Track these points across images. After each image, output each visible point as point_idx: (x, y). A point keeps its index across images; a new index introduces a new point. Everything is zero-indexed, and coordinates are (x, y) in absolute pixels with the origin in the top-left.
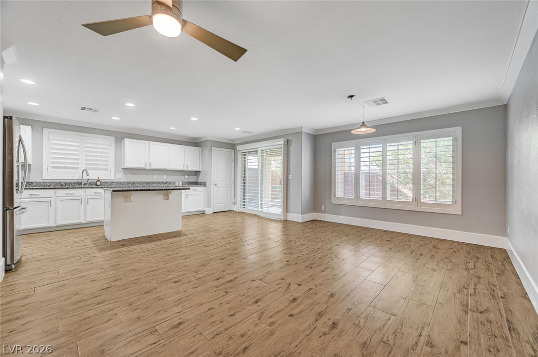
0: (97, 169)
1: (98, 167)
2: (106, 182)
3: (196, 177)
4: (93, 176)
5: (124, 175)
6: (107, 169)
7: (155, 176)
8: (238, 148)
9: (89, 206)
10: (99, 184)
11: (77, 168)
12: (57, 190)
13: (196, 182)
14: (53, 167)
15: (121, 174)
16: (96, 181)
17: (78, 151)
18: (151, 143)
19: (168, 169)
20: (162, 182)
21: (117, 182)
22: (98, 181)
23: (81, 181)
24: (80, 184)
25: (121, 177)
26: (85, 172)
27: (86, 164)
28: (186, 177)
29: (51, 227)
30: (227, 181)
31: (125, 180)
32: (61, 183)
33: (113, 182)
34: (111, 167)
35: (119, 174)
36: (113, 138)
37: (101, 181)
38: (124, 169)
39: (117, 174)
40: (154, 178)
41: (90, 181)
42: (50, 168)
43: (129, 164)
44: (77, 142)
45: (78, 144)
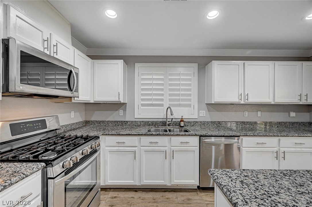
0: (180, 105)
1: (181, 103)
2: (189, 122)
4: (179, 113)
5: (208, 112)
6: (189, 106)
7: (246, 114)
9: (174, 162)
10: (183, 125)
11: (162, 105)
12: (142, 137)
14: (143, 105)
15: (204, 111)
16: (179, 120)
17: (162, 85)
19: (273, 103)
21: (201, 122)
22: (182, 121)
23: (165, 120)
24: (164, 124)
25: (204, 115)
26: (169, 109)
27: (170, 100)
28: (293, 114)
29: (136, 185)
31: (209, 119)
32: (148, 122)
33: (197, 122)
34: (194, 102)
35: (203, 111)
36: (196, 65)
37: (184, 120)
38: (207, 104)
39: (200, 111)
40: (245, 116)
41: (173, 120)
42: (140, 106)
43: (218, 98)
44: (162, 74)
45: (163, 77)
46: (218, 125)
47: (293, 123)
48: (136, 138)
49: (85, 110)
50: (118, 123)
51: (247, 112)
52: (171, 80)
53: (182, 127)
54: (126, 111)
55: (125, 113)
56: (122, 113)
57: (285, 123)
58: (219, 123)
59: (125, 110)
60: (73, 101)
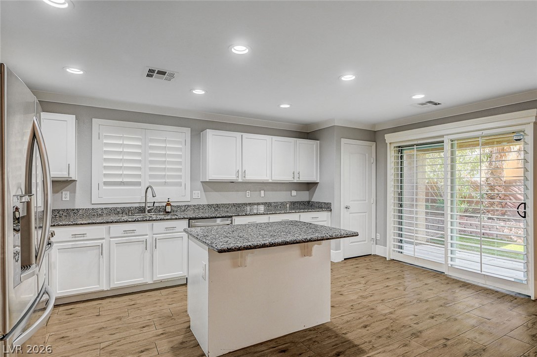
0: (165, 184)
1: (167, 181)
2: (178, 207)
3: (308, 192)
4: (162, 196)
5: (204, 192)
6: (179, 184)
7: (248, 193)
8: (389, 138)
9: (157, 253)
10: (170, 210)
11: (139, 184)
12: (113, 226)
13: (309, 202)
14: (106, 183)
15: (199, 192)
16: (164, 204)
17: (139, 154)
18: (245, 135)
19: (270, 181)
21: (194, 206)
22: (168, 204)
23: (144, 205)
24: (142, 210)
25: (200, 198)
26: (149, 189)
27: (151, 176)
28: (294, 193)
29: (103, 291)
30: (365, 200)
31: (205, 202)
32: (116, 209)
33: (189, 206)
34: (186, 179)
35: (197, 192)
36: (188, 131)
37: (172, 204)
38: (204, 183)
39: (194, 192)
40: (247, 196)
41: (156, 205)
42: (101, 185)
43: (213, 174)
44: (139, 140)
45: (140, 143)
46: (216, 208)
47: (295, 203)
50: (61, 212)
51: (249, 191)
52: (151, 148)
53: (169, 212)
54: (75, 193)
55: (73, 198)
56: (68, 196)
57: (287, 203)
58: (217, 207)
59: (73, 191)
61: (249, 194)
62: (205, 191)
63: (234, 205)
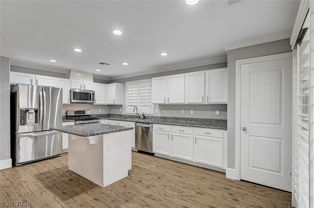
0: (145, 106)
1: (145, 104)
2: (149, 116)
6: (149, 106)
10: (143, 118)
14: (129, 106)
15: (158, 110)
16: (142, 115)
17: (137, 94)
19: (186, 104)
20: (188, 119)
21: (155, 117)
28: (217, 113)
31: (160, 115)
33: (153, 117)
35: (156, 110)
37: (145, 115)
38: (160, 105)
40: (182, 113)
42: (128, 106)
44: (136, 87)
45: (137, 89)
46: (164, 119)
47: (218, 121)
48: (113, 121)
49: (109, 109)
51: (183, 110)
56: (121, 110)
57: (211, 120)
58: (165, 118)
60: (94, 104)
61: (183, 112)
62: (160, 110)
63: (174, 118)
